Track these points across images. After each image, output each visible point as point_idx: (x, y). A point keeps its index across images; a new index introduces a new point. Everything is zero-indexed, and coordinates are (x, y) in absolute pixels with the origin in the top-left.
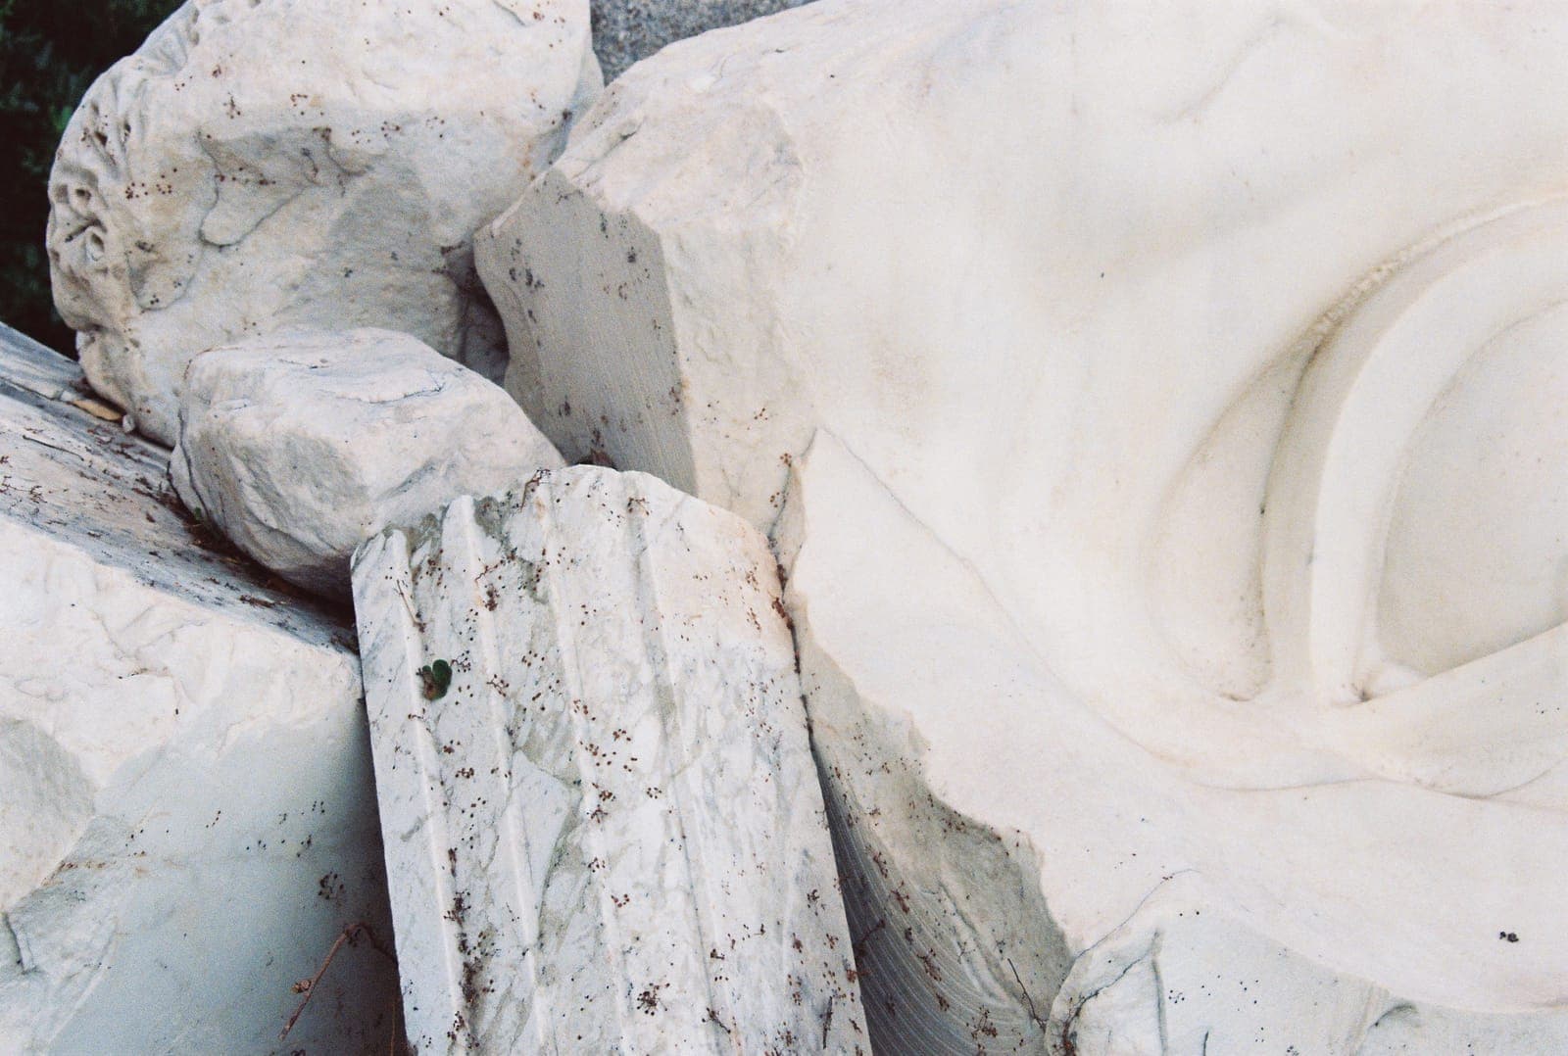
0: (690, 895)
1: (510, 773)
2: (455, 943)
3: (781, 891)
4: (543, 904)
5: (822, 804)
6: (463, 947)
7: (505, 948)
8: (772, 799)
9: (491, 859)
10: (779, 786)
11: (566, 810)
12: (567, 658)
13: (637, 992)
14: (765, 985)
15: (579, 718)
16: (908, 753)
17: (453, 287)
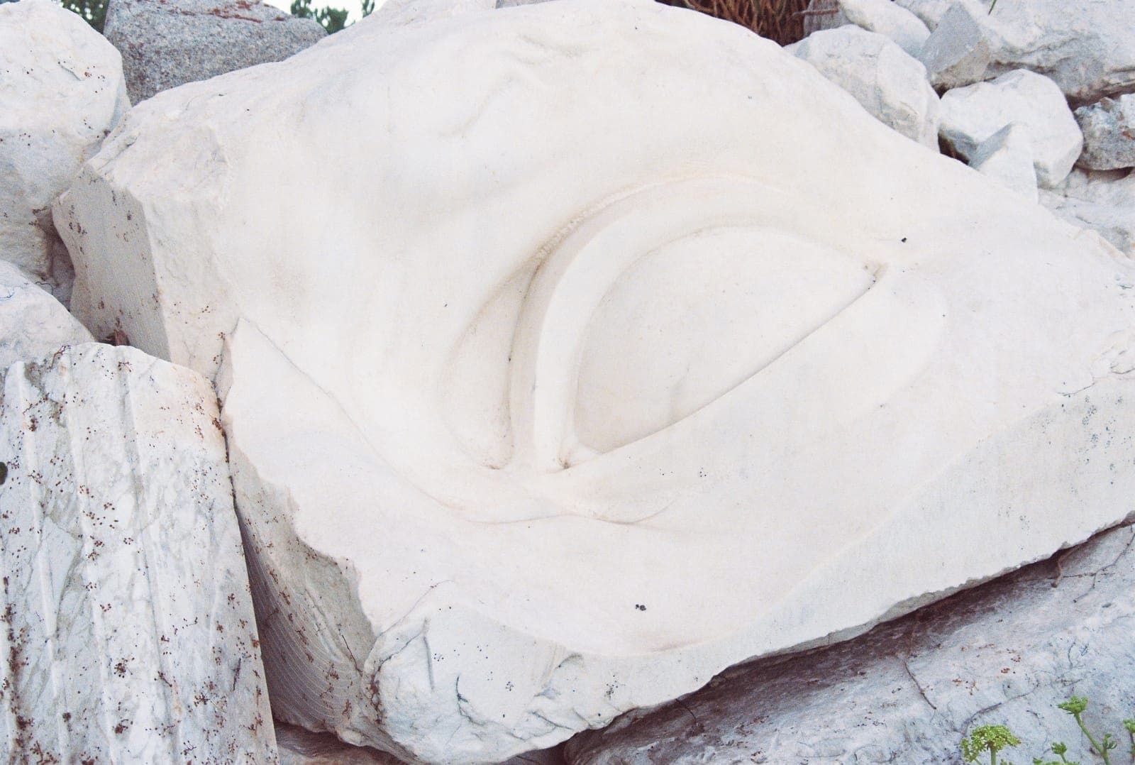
0: (150, 602)
1: (41, 530)
2: (6, 635)
3: (210, 596)
4: (60, 610)
5: (240, 540)
6: (11, 637)
7: (35, 639)
8: (207, 540)
9: (28, 583)
10: (212, 533)
11: (74, 553)
12: (77, 460)
13: (114, 664)
14: (197, 655)
15: (83, 497)
16: (287, 511)
17: (42, 233)
